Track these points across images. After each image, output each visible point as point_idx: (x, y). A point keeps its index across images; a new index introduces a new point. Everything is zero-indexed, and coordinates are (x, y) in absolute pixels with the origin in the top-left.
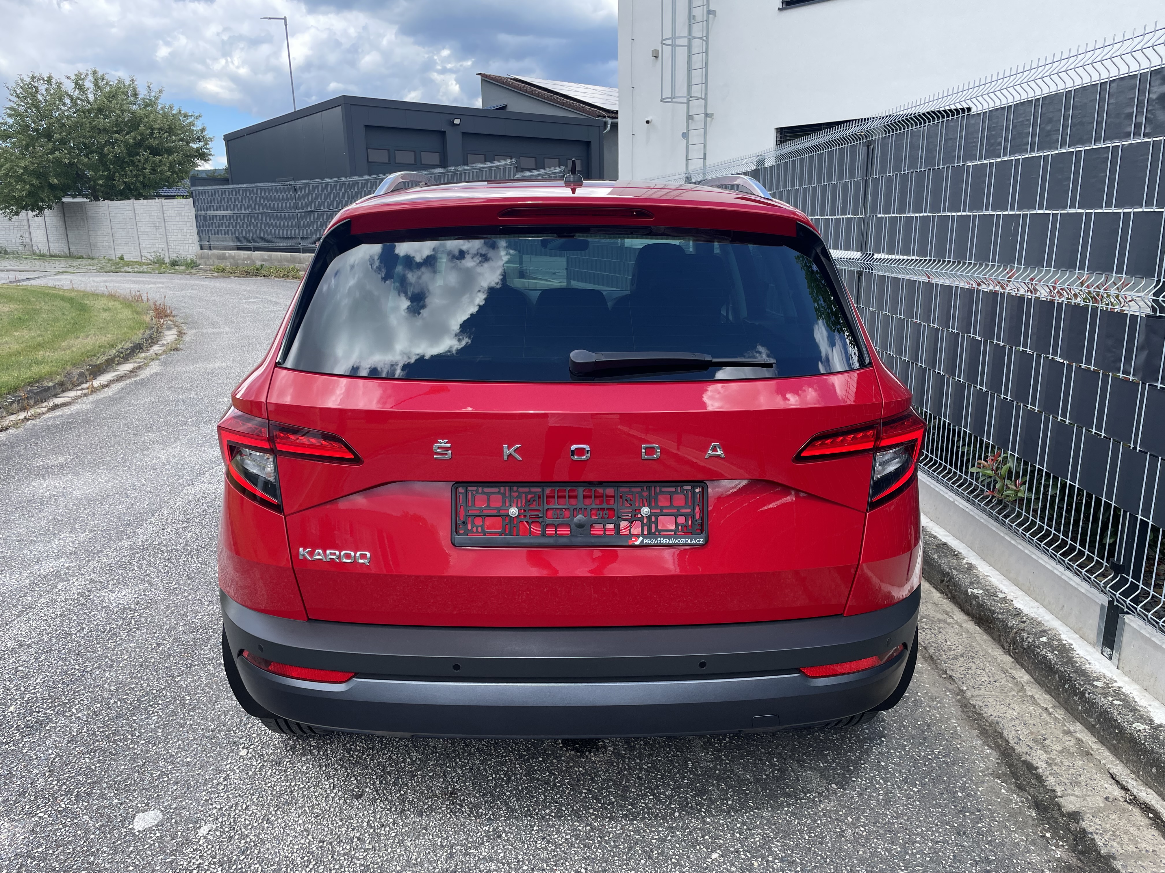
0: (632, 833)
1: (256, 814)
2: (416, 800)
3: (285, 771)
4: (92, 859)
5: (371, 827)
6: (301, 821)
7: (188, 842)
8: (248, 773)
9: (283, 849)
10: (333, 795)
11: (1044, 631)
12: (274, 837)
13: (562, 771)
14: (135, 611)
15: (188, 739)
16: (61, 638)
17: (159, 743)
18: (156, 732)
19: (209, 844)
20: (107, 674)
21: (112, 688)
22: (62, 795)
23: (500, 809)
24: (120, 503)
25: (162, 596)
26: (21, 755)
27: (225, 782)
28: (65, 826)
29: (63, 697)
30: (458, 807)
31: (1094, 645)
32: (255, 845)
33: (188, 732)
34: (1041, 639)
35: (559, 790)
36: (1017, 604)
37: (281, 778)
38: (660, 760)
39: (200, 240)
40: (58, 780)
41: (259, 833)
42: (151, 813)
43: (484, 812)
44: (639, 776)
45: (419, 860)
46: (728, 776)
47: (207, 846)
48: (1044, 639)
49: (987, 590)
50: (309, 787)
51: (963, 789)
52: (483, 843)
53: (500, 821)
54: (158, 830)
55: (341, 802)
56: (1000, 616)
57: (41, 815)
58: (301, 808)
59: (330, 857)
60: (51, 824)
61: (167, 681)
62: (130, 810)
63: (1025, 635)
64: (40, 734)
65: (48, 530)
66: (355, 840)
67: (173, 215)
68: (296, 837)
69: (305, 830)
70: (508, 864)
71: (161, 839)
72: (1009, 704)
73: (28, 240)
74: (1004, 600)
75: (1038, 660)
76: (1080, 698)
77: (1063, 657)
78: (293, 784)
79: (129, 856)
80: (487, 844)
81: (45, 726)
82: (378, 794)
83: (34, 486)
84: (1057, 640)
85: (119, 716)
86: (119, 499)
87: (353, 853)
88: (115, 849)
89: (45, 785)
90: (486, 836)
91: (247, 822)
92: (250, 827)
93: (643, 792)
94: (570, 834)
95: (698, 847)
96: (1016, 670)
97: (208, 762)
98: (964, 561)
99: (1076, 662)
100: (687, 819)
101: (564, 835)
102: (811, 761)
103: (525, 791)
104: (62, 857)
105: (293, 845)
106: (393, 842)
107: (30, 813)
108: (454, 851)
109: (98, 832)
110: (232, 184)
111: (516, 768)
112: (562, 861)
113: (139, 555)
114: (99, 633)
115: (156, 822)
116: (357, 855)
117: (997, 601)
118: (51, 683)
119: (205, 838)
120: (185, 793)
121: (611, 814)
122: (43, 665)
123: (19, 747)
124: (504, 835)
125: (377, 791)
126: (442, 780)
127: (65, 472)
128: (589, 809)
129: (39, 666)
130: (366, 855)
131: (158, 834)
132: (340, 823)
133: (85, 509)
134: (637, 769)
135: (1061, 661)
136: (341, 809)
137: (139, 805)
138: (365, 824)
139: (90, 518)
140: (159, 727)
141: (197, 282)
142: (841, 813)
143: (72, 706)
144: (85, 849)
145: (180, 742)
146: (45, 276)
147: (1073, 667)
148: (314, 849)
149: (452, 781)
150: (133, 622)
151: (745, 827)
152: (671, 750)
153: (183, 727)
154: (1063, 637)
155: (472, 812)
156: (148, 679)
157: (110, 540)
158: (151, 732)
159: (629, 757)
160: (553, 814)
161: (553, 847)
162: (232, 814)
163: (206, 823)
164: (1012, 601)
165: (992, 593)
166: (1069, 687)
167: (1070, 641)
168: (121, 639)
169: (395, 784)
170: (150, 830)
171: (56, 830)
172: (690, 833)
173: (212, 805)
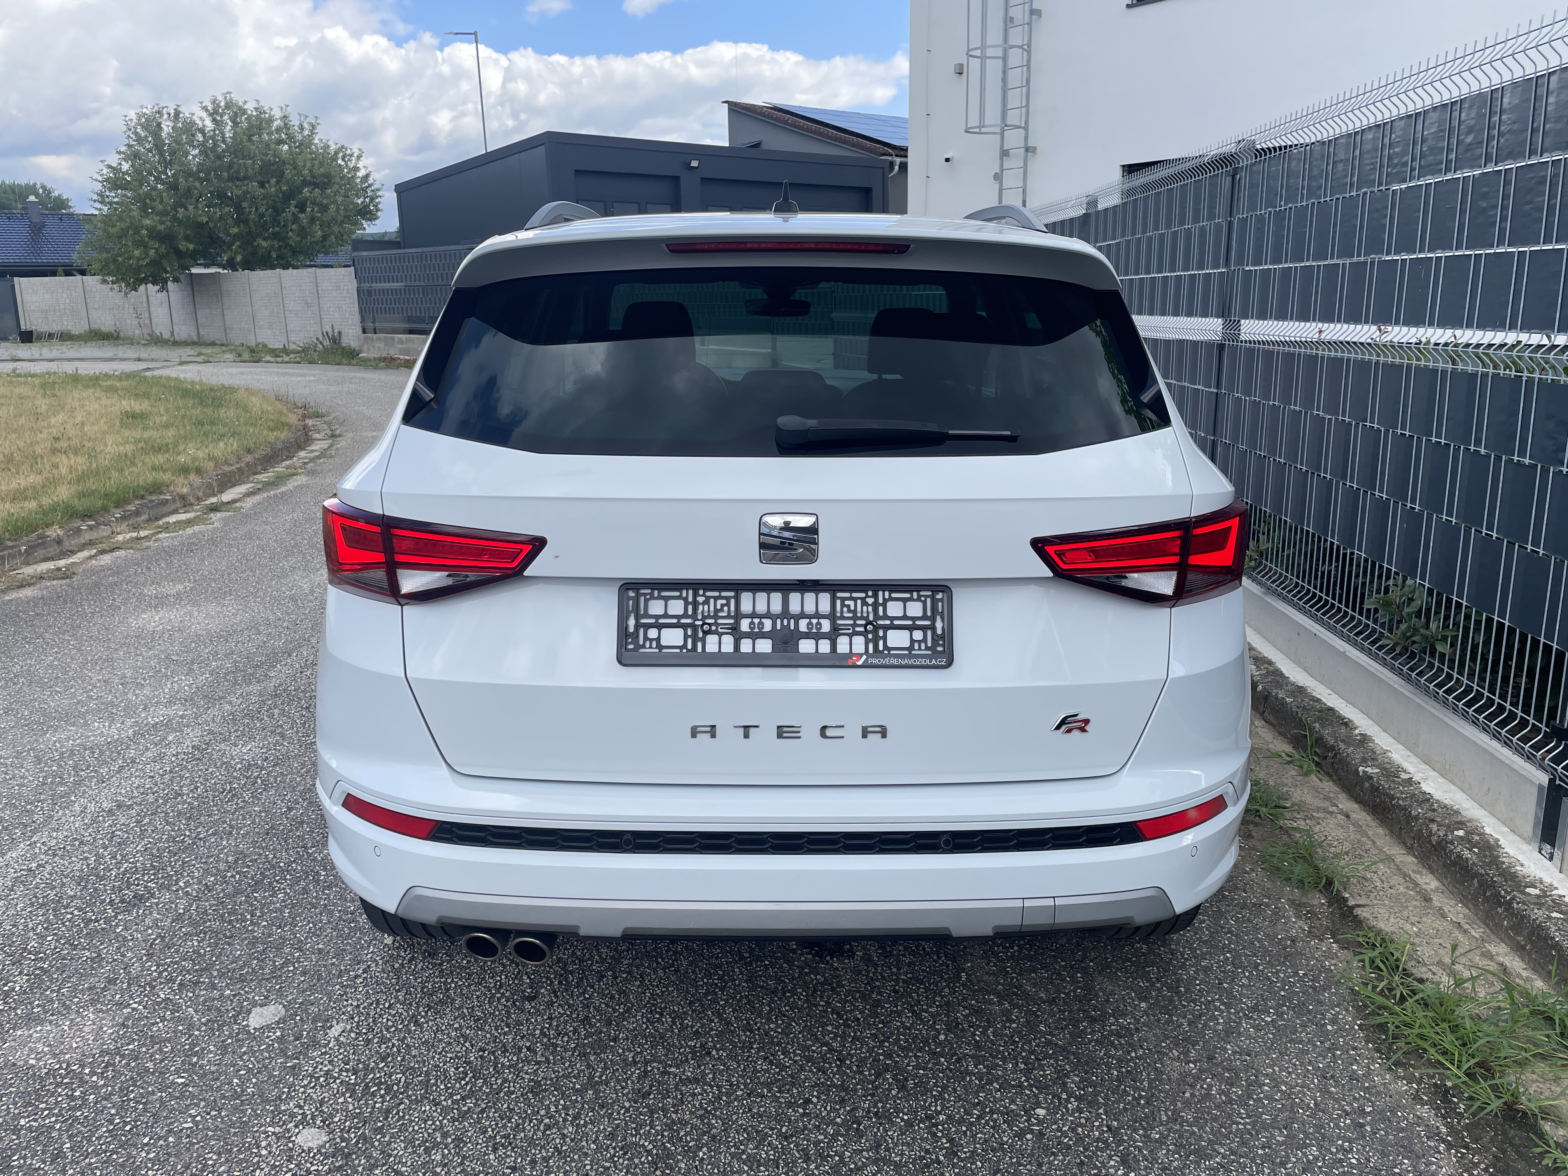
0: (881, 1058)
1: (402, 1014)
2: (603, 1006)
3: (441, 964)
4: (195, 1059)
5: (545, 1035)
6: (456, 1026)
7: (315, 1043)
8: (393, 966)
9: (434, 1057)
10: (498, 995)
11: (1461, 823)
12: (423, 1043)
13: (793, 978)
14: (262, 769)
15: (321, 922)
16: (170, 798)
17: (285, 925)
18: (282, 912)
19: (341, 1047)
20: (224, 843)
21: (230, 859)
22: (161, 983)
23: (712, 1021)
24: (249, 641)
25: (296, 751)
26: (113, 935)
27: (365, 975)
28: (163, 1019)
29: (169, 869)
30: (658, 1016)
31: (1528, 841)
32: (399, 1051)
33: (321, 914)
34: (1456, 833)
35: (789, 1001)
36: (1426, 787)
37: (434, 973)
38: (923, 971)
39: (363, 320)
40: (158, 966)
41: (405, 1038)
42: (272, 1008)
43: (690, 1023)
44: (895, 989)
45: (604, 1078)
46: (1014, 993)
47: (338, 1050)
48: (1461, 833)
49: (1385, 769)
50: (469, 985)
51: (1334, 1021)
52: (687, 1061)
53: (711, 1036)
54: (279, 1028)
55: (509, 1004)
56: (1400, 802)
57: (135, 1006)
58: (459, 1009)
59: (491, 1070)
60: (146, 1017)
61: (298, 852)
62: (245, 1003)
63: (1434, 827)
64: (137, 912)
65: (160, 671)
66: (524, 1050)
67: (329, 288)
68: (450, 1044)
69: (462, 1035)
70: (718, 1086)
71: (281, 1040)
72: (1408, 917)
73: (147, 322)
74: (1410, 781)
75: (1451, 861)
76: (1506, 910)
77: (1485, 856)
78: (449, 980)
79: (240, 1057)
80: (692, 1062)
81: (145, 902)
82: (556, 996)
83: (144, 619)
84: (1478, 835)
85: (238, 892)
86: (249, 636)
87: (520, 1065)
88: (224, 1049)
89: (142, 971)
90: (690, 1052)
91: (390, 1023)
92: (393, 1029)
93: (899, 1008)
94: (800, 1055)
95: (968, 1079)
96: (1420, 873)
97: (345, 950)
98: (1357, 732)
99: (1504, 863)
100: (956, 1043)
101: (792, 1055)
102: (1128, 978)
103: (744, 1001)
104: (157, 1056)
105: (446, 1052)
106: (573, 1054)
107: (121, 1004)
108: (649, 1069)
109: (203, 1028)
110: (405, 248)
111: (733, 971)
112: (788, 1087)
113: (270, 702)
114: (217, 794)
115: (277, 1019)
116: (526, 1068)
117: (1399, 783)
118: (154, 851)
119: (337, 1039)
120: (315, 985)
121: (855, 1033)
122: (145, 830)
123: (111, 926)
124: (714, 1052)
125: (555, 992)
126: (638, 983)
127: (182, 603)
128: (828, 1025)
129: (141, 830)
130: (538, 1069)
131: (278, 1034)
132: (506, 1029)
133: (206, 647)
134: (893, 980)
135: (1481, 861)
136: (508, 1012)
137: (257, 998)
138: (538, 1032)
139: (211, 658)
140: (286, 906)
141: (357, 374)
142: (1164, 1044)
143: (179, 879)
144: (187, 1047)
145: (311, 925)
146: (168, 367)
147: (1498, 868)
148: (472, 1059)
149: (651, 985)
150: (259, 781)
151: (1033, 1057)
152: (939, 958)
153: (316, 908)
154: (1488, 830)
155: (674, 1023)
156: (275, 849)
157: (235, 683)
158: (276, 912)
159: (883, 965)
160: (780, 1030)
161: (777, 1070)
162: (372, 1014)
163: (338, 1022)
164: (1419, 783)
165: (1392, 772)
166: (1491, 895)
167: (1496, 836)
168: (243, 801)
169: (578, 986)
170: (269, 1027)
171: (153, 1024)
172: (958, 1060)
173: (347, 1001)
